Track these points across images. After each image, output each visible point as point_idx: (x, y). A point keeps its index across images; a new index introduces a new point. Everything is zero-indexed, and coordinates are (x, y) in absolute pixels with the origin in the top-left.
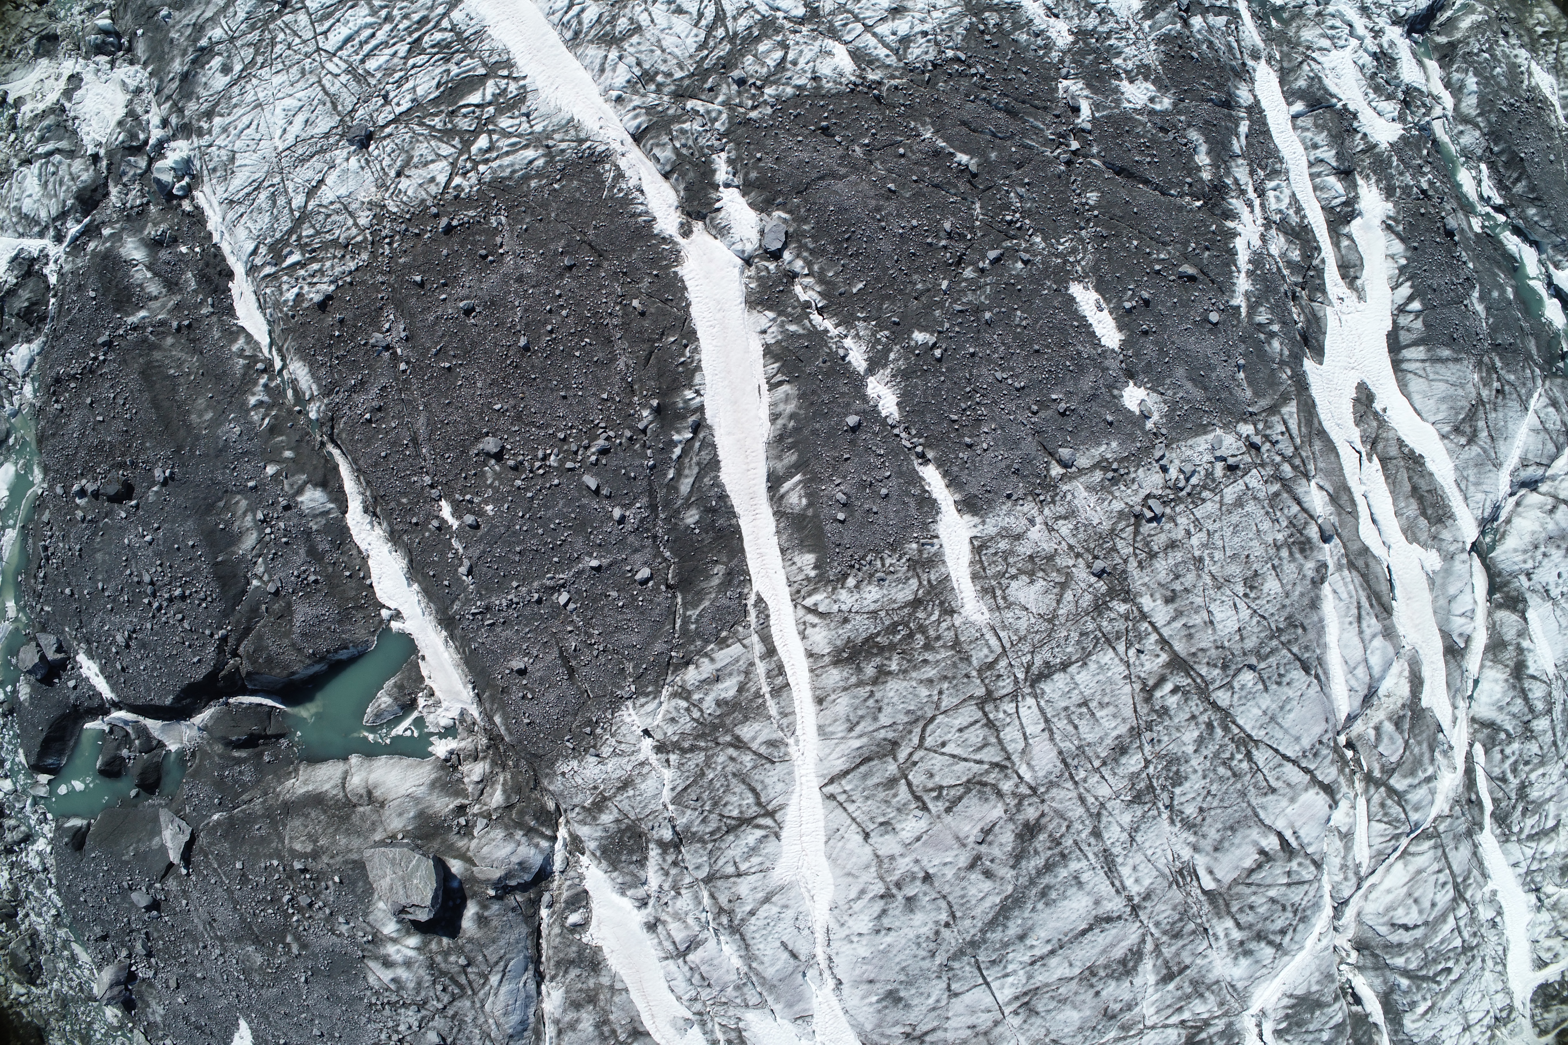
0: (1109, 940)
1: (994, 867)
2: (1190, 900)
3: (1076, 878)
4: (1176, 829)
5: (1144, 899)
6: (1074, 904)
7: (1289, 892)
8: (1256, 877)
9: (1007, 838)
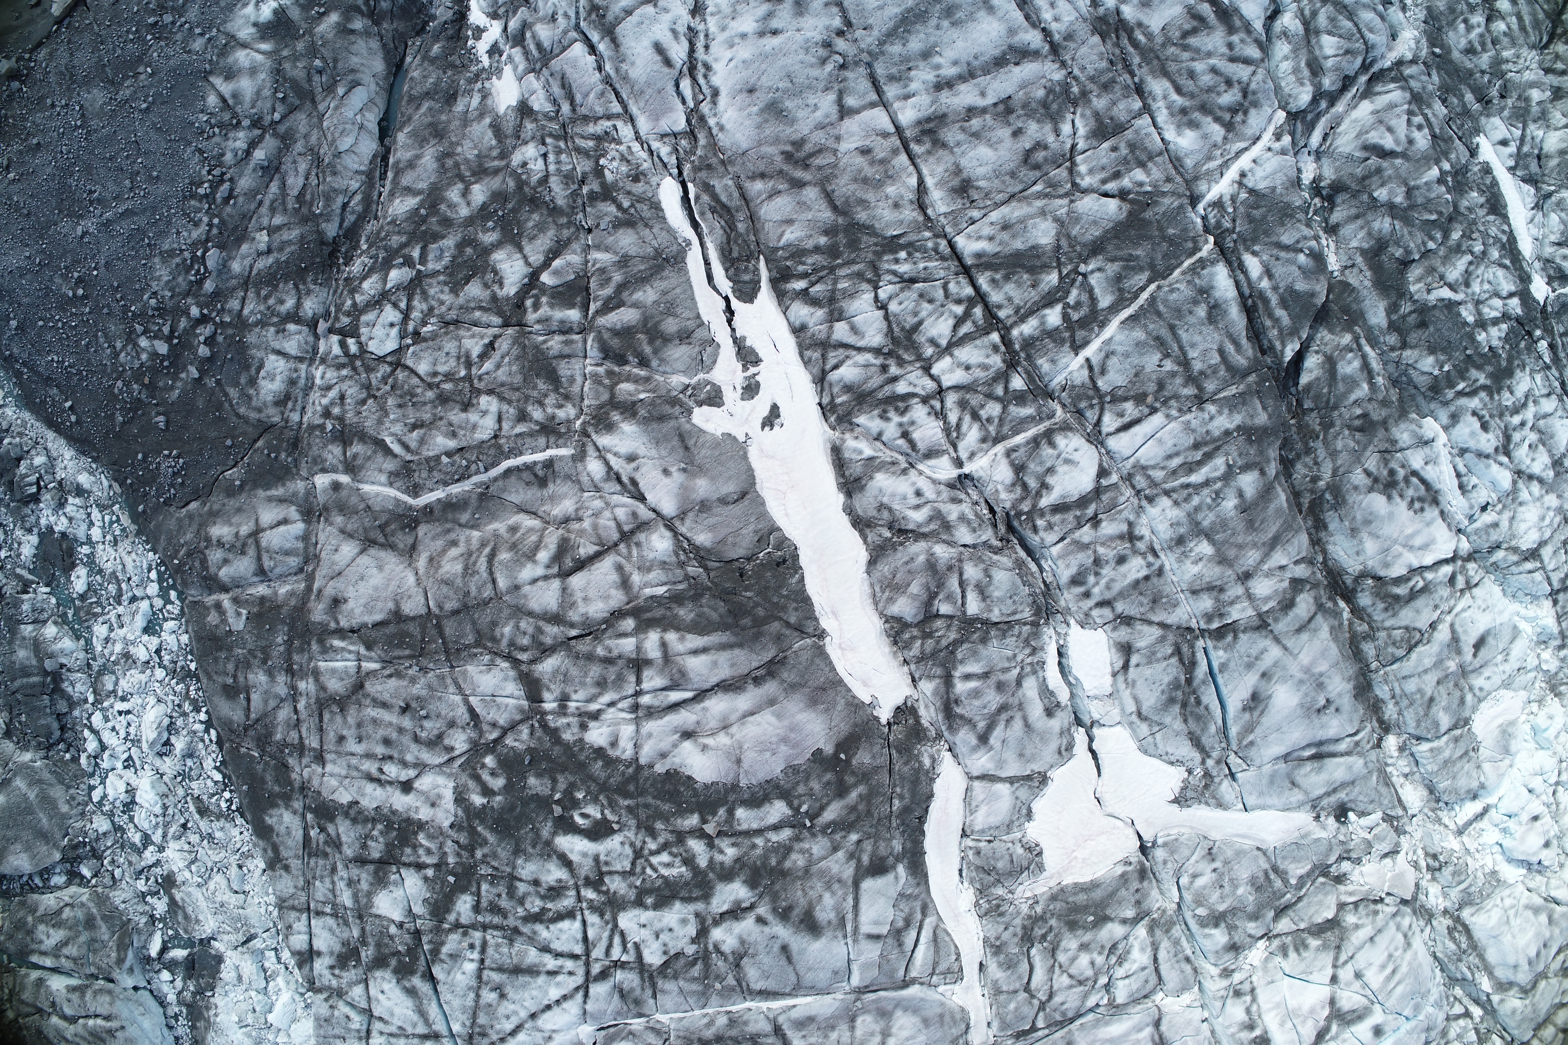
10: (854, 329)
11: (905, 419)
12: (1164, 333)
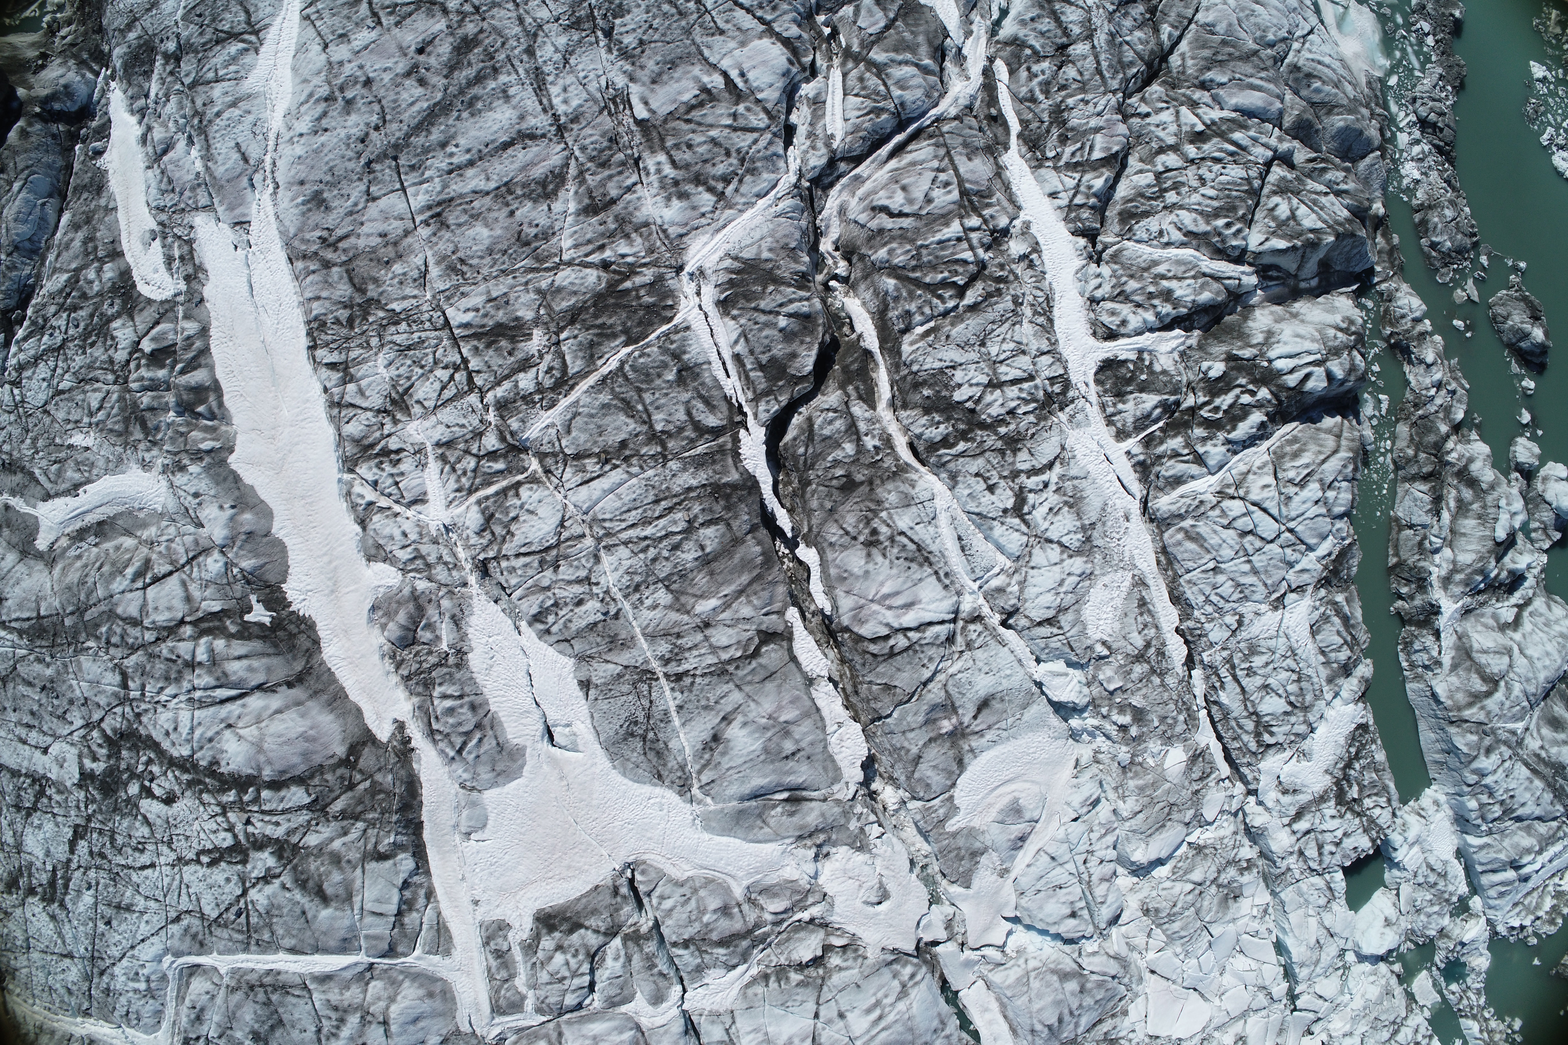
0: (530, 156)
1: (428, 74)
2: (621, 129)
3: (504, 91)
4: (612, 57)
5: (572, 121)
6: (498, 115)
7: (734, 135)
8: (695, 114)
9: (444, 49)
10: (361, 392)
11: (395, 471)
12: (632, 395)
